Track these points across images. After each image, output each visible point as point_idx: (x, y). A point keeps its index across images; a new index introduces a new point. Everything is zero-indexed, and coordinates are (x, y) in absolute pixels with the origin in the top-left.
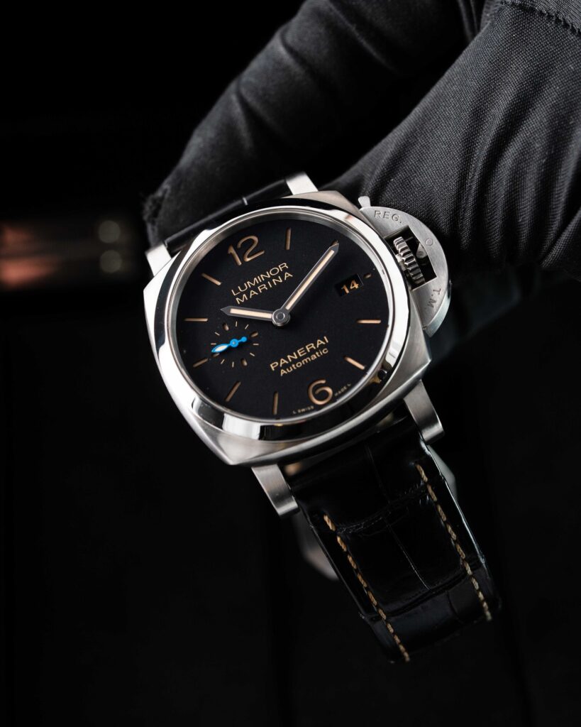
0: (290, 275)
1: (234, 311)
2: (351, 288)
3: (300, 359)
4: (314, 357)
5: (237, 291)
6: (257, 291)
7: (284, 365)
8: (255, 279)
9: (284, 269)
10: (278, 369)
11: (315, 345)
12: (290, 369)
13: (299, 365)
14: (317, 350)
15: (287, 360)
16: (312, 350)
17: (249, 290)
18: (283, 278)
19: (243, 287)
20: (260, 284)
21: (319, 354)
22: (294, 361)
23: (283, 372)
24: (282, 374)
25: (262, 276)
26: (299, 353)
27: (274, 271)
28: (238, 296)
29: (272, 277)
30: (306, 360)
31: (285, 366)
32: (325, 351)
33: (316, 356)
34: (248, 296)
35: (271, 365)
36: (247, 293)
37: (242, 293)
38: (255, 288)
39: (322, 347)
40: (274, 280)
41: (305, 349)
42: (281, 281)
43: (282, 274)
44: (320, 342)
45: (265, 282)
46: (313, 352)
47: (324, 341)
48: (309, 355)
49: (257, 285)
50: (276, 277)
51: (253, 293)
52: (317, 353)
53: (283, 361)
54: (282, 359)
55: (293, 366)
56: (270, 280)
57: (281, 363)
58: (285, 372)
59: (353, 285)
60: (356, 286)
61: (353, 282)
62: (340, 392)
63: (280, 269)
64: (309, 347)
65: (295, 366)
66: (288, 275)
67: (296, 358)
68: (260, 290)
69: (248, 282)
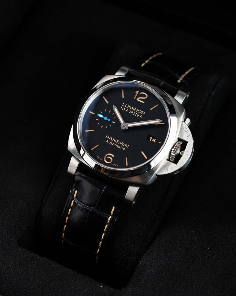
1: (116, 110)
2: (153, 140)
3: (115, 143)
5: (124, 105)
6: (129, 111)
9: (143, 114)
11: (124, 144)
12: (110, 143)
13: (113, 144)
14: (122, 146)
16: (121, 144)
17: (128, 108)
18: (139, 116)
19: (127, 106)
20: (132, 110)
23: (107, 141)
25: (135, 109)
26: (117, 141)
27: (140, 111)
28: (123, 107)
29: (137, 112)
30: (116, 145)
31: (110, 141)
32: (124, 149)
33: (120, 147)
35: (107, 136)
36: (126, 109)
38: (129, 110)
39: (125, 147)
40: (137, 114)
41: (120, 142)
42: (138, 116)
43: (140, 114)
45: (134, 111)
46: (121, 145)
48: (119, 145)
49: (131, 110)
52: (121, 147)
53: (111, 138)
56: (136, 112)
57: (110, 138)
59: (154, 140)
60: (154, 141)
61: (155, 139)
62: (113, 165)
63: (142, 112)
64: (122, 143)
65: (112, 144)
66: (141, 117)
67: (115, 142)
68: (130, 112)
69: (130, 106)
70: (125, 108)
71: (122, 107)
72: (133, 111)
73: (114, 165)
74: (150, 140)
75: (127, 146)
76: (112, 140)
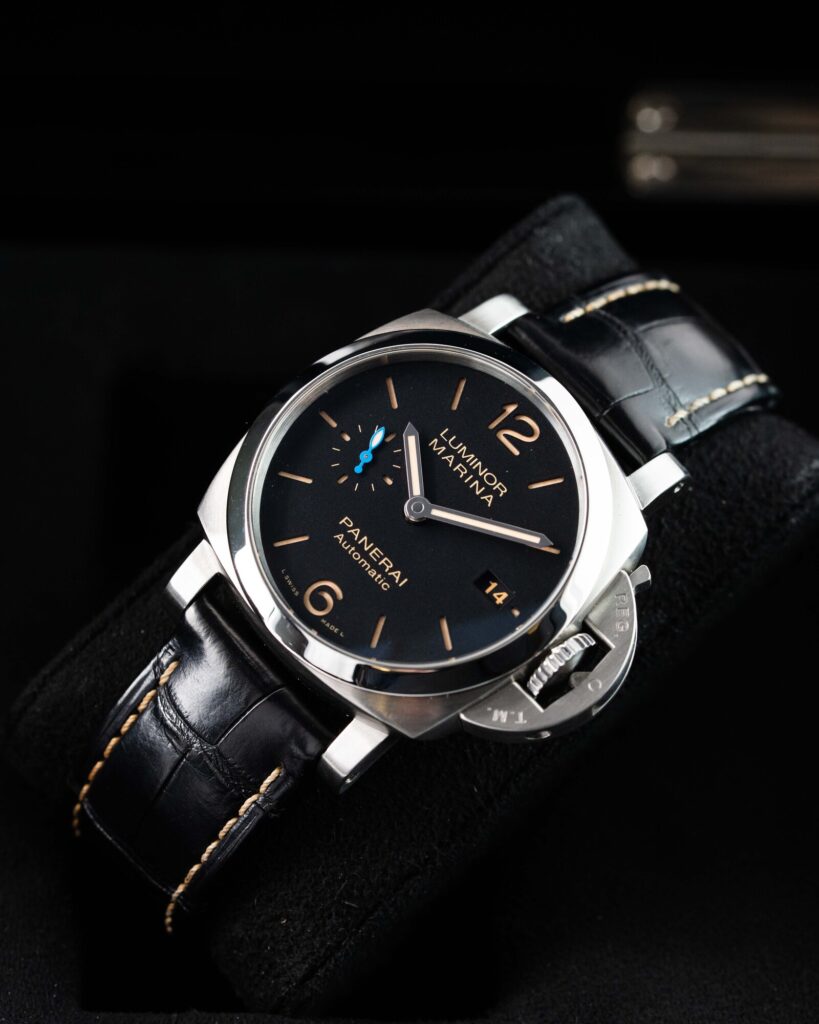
0: (490, 502)
1: (412, 443)
2: (495, 595)
3: (365, 555)
4: (373, 573)
5: (448, 436)
6: (455, 464)
7: (352, 535)
8: (473, 456)
9: (498, 492)
10: (343, 530)
11: (391, 570)
12: (346, 545)
13: (356, 556)
14: (384, 575)
15: (360, 538)
16: (383, 566)
17: (454, 452)
18: (483, 494)
19: (455, 443)
20: (467, 465)
21: (379, 580)
22: (360, 548)
23: (340, 537)
24: (338, 536)
25: (480, 463)
26: (374, 551)
27: (490, 479)
28: (440, 439)
29: (481, 479)
30: (366, 563)
31: (349, 538)
32: (385, 586)
33: (376, 576)
34: (444, 454)
35: (346, 518)
36: (449, 451)
37: (446, 444)
38: (458, 459)
39: (391, 580)
40: (477, 482)
41: (382, 558)
42: (478, 493)
43: (489, 491)
44: (397, 575)
45: (471, 471)
46: (380, 569)
47: (400, 581)
48: (374, 565)
49: (464, 461)
50: (482, 484)
51: (450, 459)
52: (379, 576)
53: (356, 532)
54: (358, 530)
55: (353, 549)
56: (477, 477)
57: (352, 531)
58: (341, 540)
59: (499, 596)
60: (499, 601)
61: (505, 595)
62: (328, 625)
63: (497, 485)
64: (386, 562)
65: (353, 552)
66: (489, 499)
67: (366, 549)
68: (457, 467)
70: (444, 448)
71: (436, 440)
72: (469, 468)
73: (332, 628)
74: (488, 591)
75: (401, 580)
76: (359, 539)
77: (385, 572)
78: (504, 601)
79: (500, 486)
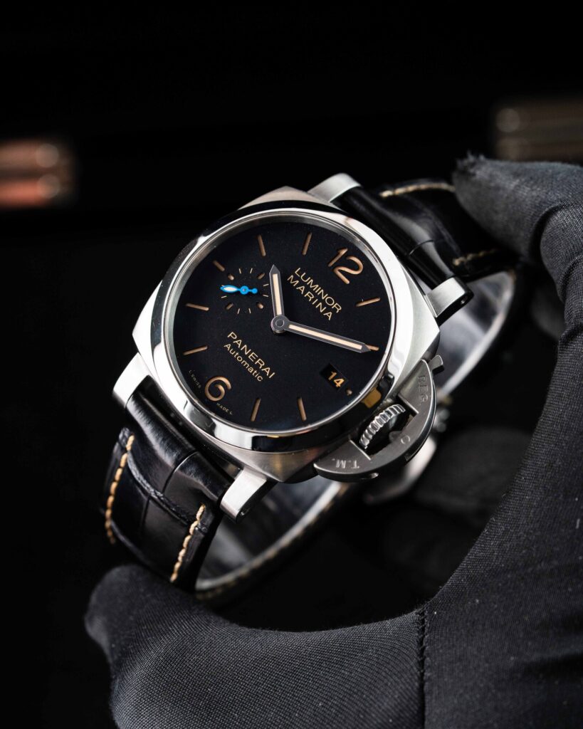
0: (330, 317)
2: (335, 381)
3: (246, 358)
4: (251, 370)
5: (300, 273)
7: (236, 345)
8: (317, 286)
9: (335, 309)
10: (231, 340)
11: (263, 367)
12: (232, 352)
13: (240, 359)
14: (259, 370)
15: (242, 346)
16: (258, 365)
18: (325, 312)
19: (305, 278)
21: (255, 374)
23: (228, 346)
25: (322, 291)
26: (251, 355)
27: (330, 301)
28: (295, 275)
29: (323, 302)
30: (246, 363)
32: (260, 379)
34: (298, 285)
35: (232, 333)
37: (299, 279)
39: (263, 374)
40: (321, 304)
41: (257, 359)
42: (321, 311)
43: (329, 309)
44: (267, 370)
45: (317, 296)
46: (256, 367)
47: (270, 374)
48: (252, 364)
50: (324, 305)
51: (302, 289)
52: (256, 372)
53: (239, 343)
54: (241, 341)
55: (237, 354)
57: (236, 342)
58: (229, 348)
59: (338, 382)
60: (338, 385)
61: (342, 381)
62: (221, 407)
63: (334, 305)
64: (260, 362)
65: (237, 356)
66: (329, 315)
67: (246, 353)
68: (307, 294)
69: (312, 281)
70: (298, 282)
72: (315, 294)
73: (224, 409)
74: (330, 378)
77: (260, 368)
78: (341, 385)
79: (337, 306)
